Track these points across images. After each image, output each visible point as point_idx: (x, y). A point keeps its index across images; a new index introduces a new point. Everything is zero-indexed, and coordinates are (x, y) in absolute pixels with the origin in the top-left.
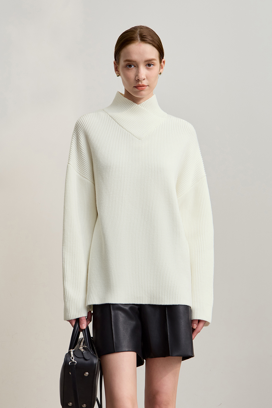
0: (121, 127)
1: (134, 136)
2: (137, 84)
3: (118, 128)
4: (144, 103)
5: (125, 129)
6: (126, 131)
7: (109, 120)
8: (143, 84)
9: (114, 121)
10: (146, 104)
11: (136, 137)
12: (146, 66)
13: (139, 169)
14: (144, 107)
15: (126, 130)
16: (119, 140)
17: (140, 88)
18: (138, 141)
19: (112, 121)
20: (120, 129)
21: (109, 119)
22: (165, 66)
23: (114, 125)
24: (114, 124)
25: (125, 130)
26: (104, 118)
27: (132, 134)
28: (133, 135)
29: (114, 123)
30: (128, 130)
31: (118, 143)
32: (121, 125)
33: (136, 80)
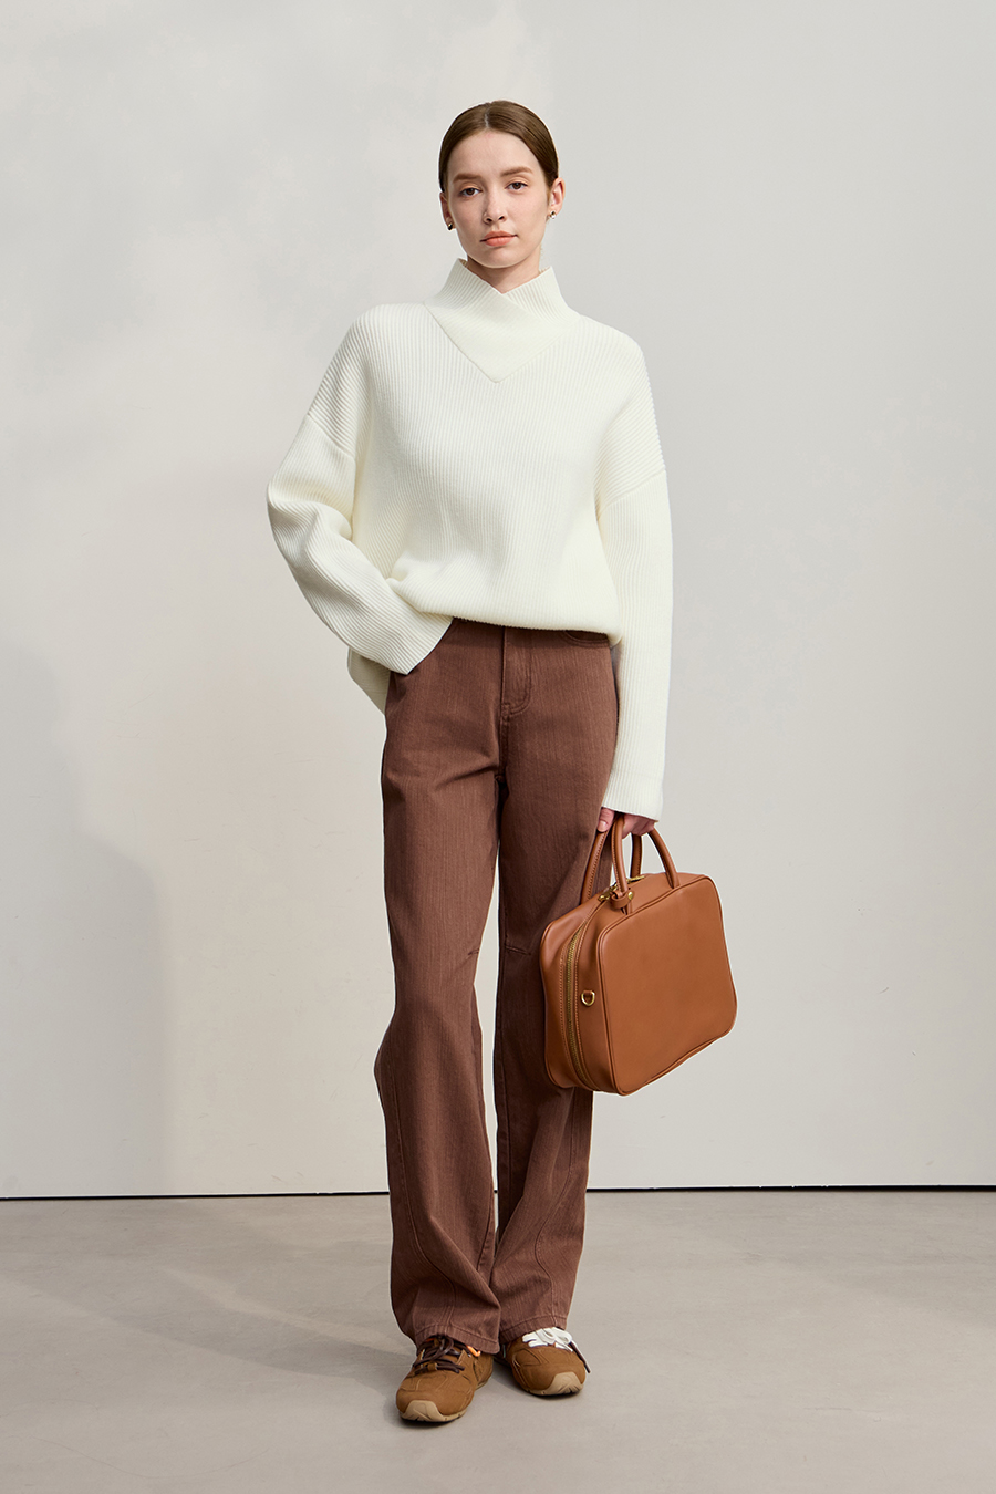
0: (455, 348)
1: (483, 372)
2: (488, 232)
3: (449, 349)
4: (516, 291)
5: (464, 354)
6: (467, 360)
7: (430, 326)
8: (501, 229)
9: (442, 331)
10: (523, 292)
11: (488, 378)
12: (507, 187)
14: (519, 301)
15: (467, 357)
17: (495, 240)
18: (492, 386)
19: (436, 329)
20: (453, 351)
22: (568, 197)
24: (440, 339)
27: (478, 367)
28: (481, 370)
29: (440, 335)
32: (456, 342)
33: (483, 222)
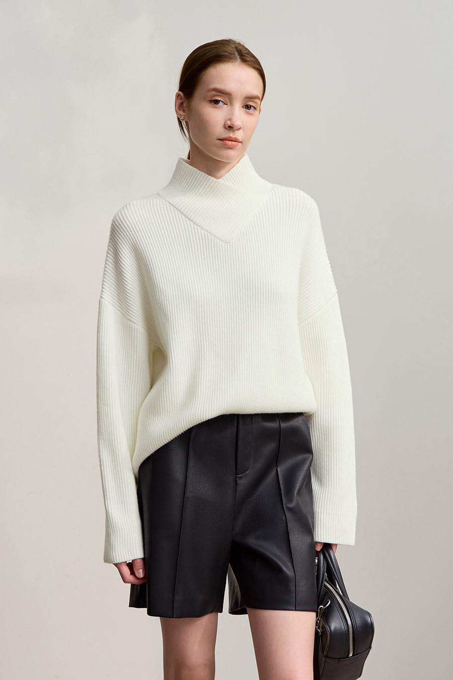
0: (192, 223)
1: (217, 237)
3: (187, 225)
4: (229, 175)
5: (200, 226)
6: (202, 230)
7: (169, 211)
9: (179, 213)
10: (232, 176)
11: (221, 240)
12: (243, 107)
13: (229, 296)
14: (230, 181)
15: (202, 228)
16: (190, 247)
18: (225, 246)
19: (175, 212)
20: (191, 226)
21: (169, 209)
23: (180, 221)
24: (179, 219)
25: (199, 228)
26: (159, 209)
27: (212, 234)
28: (215, 236)
29: (178, 216)
30: (204, 228)
31: (189, 254)
32: (192, 219)
33: (225, 127)
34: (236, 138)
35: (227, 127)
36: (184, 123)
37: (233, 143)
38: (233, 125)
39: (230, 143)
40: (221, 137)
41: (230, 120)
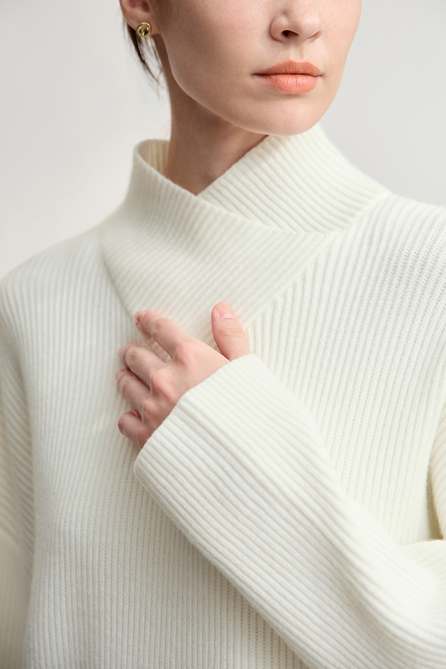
33: (271, 35)
34: (307, 65)
35: (279, 35)
36: (148, 45)
37: (301, 80)
38: (297, 26)
39: (289, 81)
40: (264, 67)
41: (286, 13)
